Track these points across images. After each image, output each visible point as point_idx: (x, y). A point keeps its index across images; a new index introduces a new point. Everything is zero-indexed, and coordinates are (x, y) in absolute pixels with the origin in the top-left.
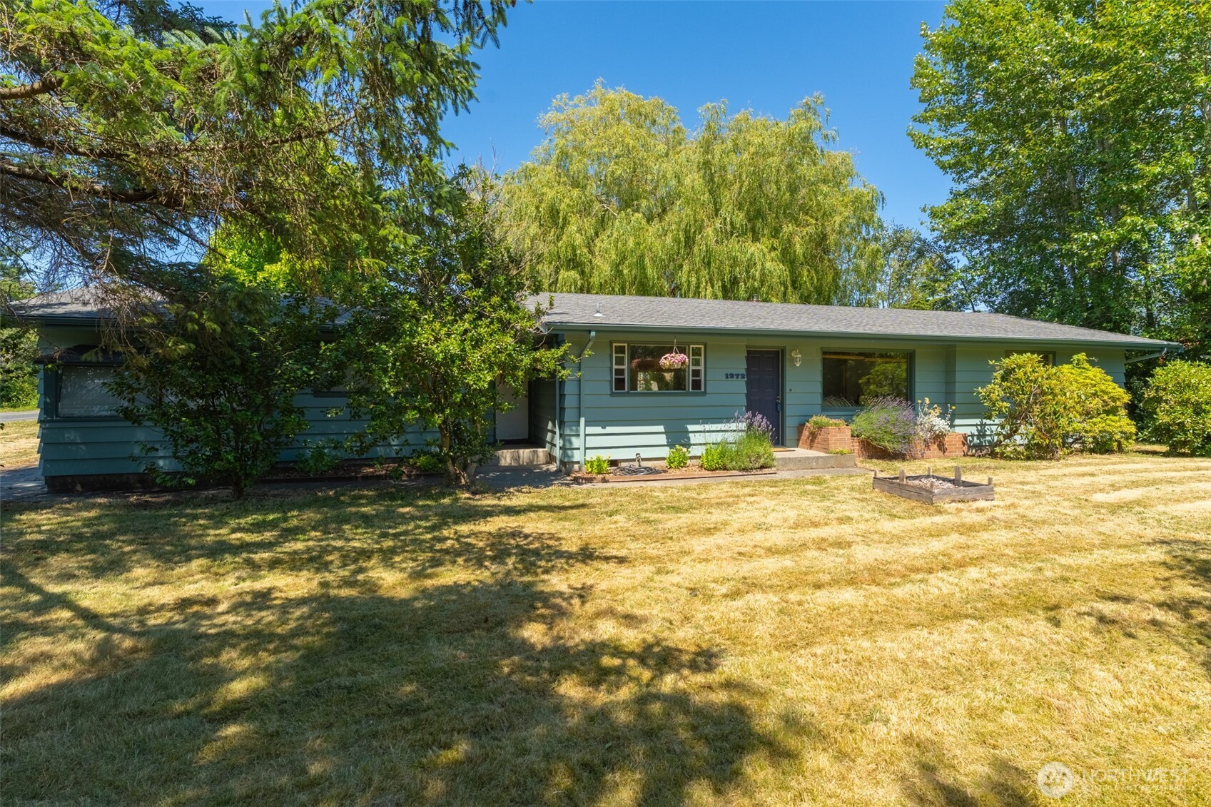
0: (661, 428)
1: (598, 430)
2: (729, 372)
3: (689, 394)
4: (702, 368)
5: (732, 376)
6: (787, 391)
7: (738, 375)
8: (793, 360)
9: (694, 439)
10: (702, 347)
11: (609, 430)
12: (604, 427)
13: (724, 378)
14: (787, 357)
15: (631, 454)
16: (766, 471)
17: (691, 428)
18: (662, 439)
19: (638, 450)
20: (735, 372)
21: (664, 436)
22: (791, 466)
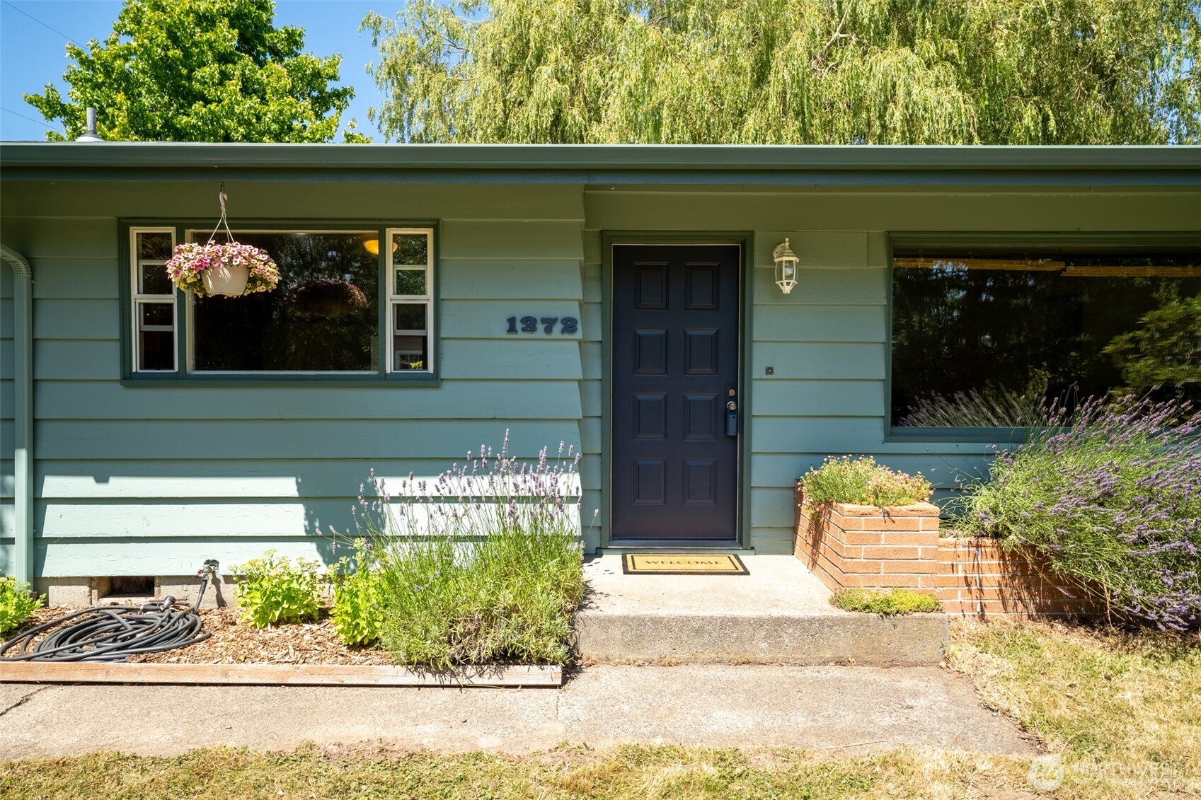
0: (288, 486)
1: (84, 486)
2: (520, 311)
3: (385, 381)
4: (428, 299)
5: (530, 324)
6: (758, 371)
7: (549, 323)
8: (774, 273)
9: (396, 520)
10: (429, 232)
11: (119, 486)
12: (102, 479)
13: (501, 329)
14: (759, 263)
15: (189, 560)
16: (516, 674)
17: (392, 486)
18: (294, 519)
19: (212, 550)
20: (538, 311)
21: (299, 509)
22: (662, 648)
